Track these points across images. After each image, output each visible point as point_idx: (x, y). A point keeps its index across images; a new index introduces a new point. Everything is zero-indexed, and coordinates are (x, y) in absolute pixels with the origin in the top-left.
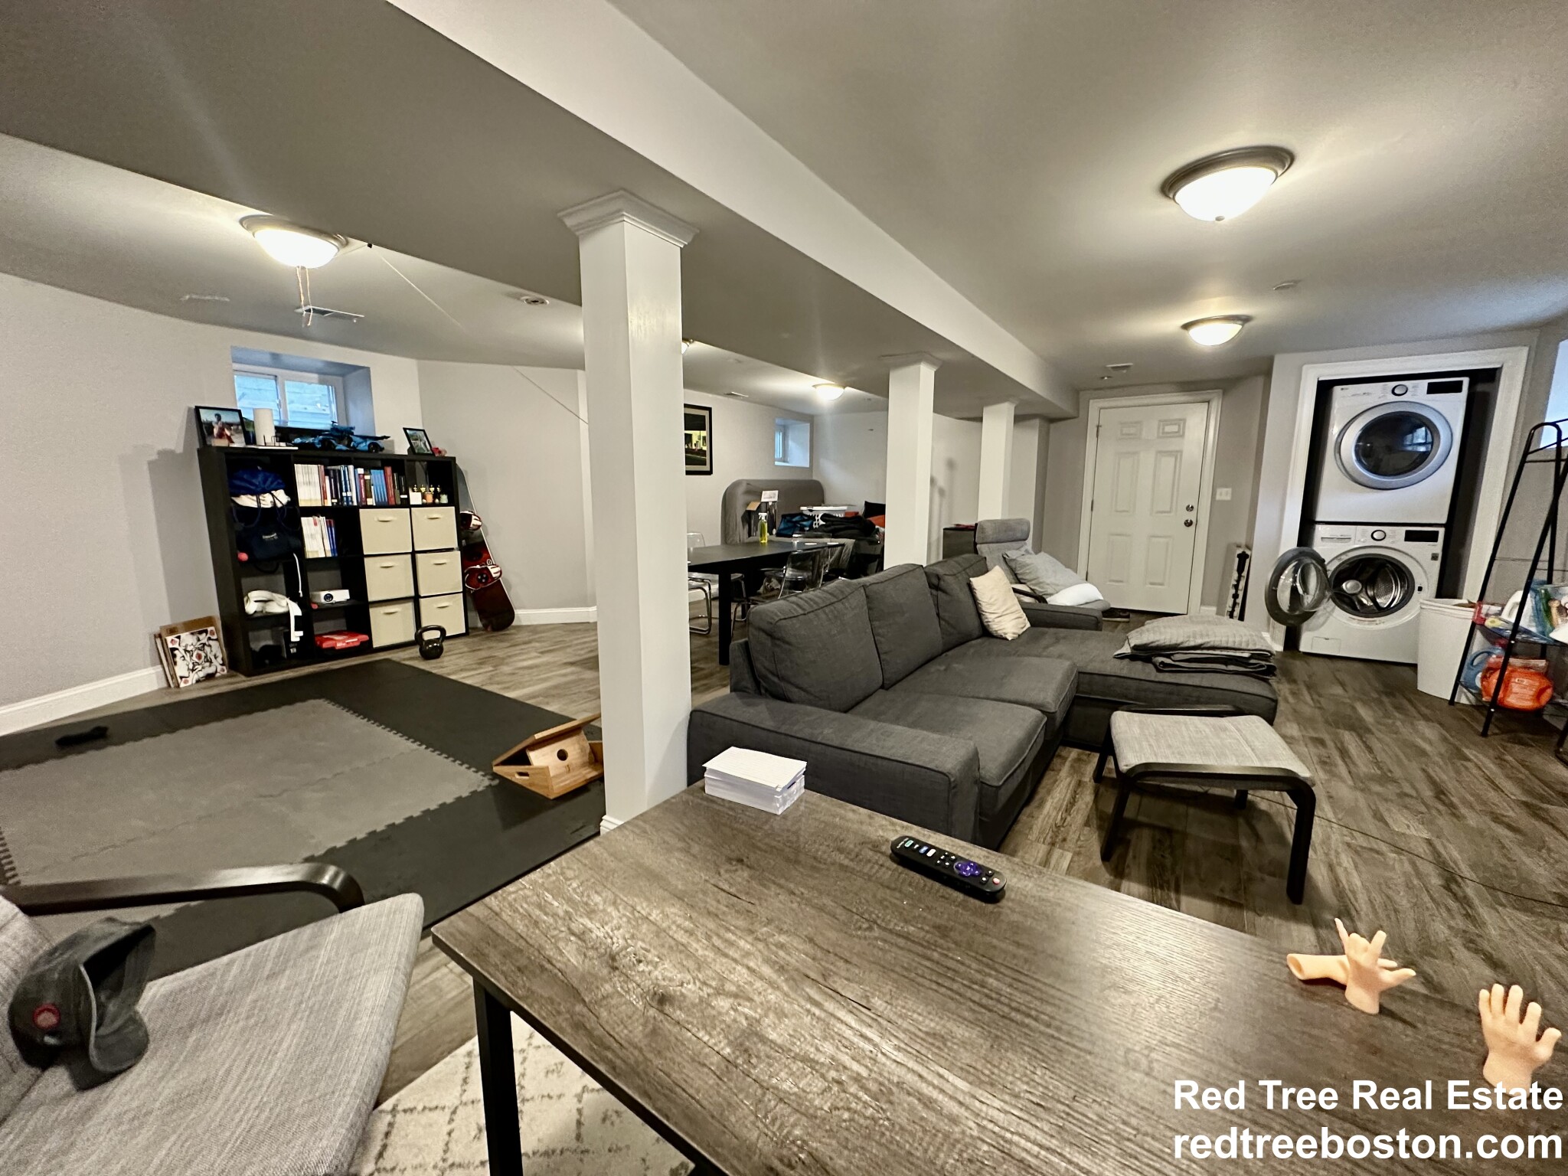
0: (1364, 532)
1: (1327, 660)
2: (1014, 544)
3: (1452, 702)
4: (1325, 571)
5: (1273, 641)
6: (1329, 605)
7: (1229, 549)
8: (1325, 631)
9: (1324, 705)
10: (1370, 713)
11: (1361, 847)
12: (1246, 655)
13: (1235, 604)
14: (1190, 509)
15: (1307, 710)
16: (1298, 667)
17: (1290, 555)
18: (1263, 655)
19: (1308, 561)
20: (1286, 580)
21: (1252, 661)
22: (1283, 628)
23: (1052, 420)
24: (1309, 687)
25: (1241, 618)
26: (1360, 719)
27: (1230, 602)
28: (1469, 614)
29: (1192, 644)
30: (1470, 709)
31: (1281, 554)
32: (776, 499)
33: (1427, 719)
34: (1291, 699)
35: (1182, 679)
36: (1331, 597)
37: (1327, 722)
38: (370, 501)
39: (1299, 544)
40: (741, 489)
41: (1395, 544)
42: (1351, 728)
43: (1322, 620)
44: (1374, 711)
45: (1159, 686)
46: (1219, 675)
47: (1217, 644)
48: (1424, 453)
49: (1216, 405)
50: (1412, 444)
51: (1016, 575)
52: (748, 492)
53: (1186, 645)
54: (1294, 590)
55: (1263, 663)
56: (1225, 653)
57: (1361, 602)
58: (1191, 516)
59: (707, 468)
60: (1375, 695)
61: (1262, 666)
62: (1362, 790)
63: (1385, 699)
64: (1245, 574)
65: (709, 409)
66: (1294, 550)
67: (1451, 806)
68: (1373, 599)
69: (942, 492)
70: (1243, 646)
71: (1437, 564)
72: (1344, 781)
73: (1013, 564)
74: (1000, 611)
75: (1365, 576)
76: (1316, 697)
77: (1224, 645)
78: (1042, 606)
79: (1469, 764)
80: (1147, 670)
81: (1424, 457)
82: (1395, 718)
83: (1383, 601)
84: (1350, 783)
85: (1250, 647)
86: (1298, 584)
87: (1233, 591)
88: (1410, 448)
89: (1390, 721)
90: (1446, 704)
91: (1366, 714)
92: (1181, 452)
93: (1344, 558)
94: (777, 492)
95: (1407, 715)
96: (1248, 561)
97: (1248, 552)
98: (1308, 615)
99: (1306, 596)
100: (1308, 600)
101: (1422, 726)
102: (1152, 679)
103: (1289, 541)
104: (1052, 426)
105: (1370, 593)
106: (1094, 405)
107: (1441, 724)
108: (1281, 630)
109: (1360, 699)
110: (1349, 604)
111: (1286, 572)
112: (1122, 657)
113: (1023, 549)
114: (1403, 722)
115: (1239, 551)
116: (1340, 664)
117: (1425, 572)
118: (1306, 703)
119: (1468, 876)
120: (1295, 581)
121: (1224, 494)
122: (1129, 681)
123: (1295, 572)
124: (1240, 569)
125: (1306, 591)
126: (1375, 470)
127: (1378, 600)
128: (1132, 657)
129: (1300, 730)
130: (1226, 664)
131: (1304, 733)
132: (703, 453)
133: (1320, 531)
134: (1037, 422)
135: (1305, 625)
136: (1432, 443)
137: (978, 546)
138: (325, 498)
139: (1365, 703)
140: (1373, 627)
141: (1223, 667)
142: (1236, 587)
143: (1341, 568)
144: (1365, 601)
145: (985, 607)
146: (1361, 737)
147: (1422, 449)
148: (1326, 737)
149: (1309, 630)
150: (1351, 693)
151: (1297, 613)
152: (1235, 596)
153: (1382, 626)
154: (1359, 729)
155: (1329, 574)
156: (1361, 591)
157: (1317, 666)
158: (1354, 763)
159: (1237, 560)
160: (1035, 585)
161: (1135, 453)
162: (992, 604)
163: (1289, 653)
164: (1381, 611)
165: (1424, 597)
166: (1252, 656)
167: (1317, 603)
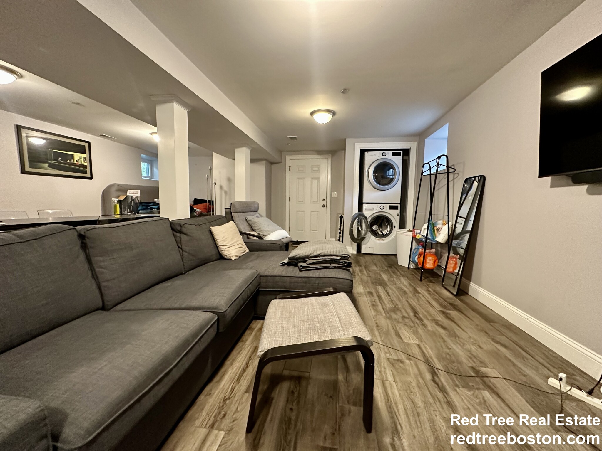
0: (378, 206)
1: (370, 256)
2: (251, 213)
3: (409, 268)
4: (367, 222)
5: (351, 250)
6: (369, 235)
7: (337, 215)
8: (369, 245)
9: (371, 275)
10: (386, 276)
11: (394, 359)
12: (339, 258)
13: (340, 236)
14: (324, 200)
15: (365, 278)
16: (362, 259)
17: (356, 216)
18: (345, 257)
19: (362, 217)
20: (355, 225)
21: (342, 261)
22: (356, 244)
23: (272, 163)
24: (366, 267)
25: (342, 241)
26: (383, 280)
27: (338, 235)
28: (411, 234)
29: (315, 254)
30: (414, 270)
31: (353, 215)
32: (139, 195)
33: (403, 276)
34: (360, 274)
35: (311, 274)
36: (370, 231)
37: (372, 283)
39: (359, 211)
40: (114, 189)
41: (387, 212)
42: (381, 284)
43: (367, 240)
44: (387, 275)
45: (300, 279)
46: (327, 269)
47: (326, 253)
48: (392, 178)
49: (330, 160)
50: (389, 175)
51: (252, 227)
52: (119, 190)
53: (312, 255)
54: (358, 229)
55: (346, 261)
56: (329, 258)
57: (378, 233)
58: (324, 203)
59: (88, 175)
60: (386, 268)
61: (346, 263)
62: (389, 318)
63: (390, 270)
64: (342, 224)
65: (89, 143)
66: (357, 213)
67: (420, 319)
68: (382, 232)
70: (338, 254)
71: (399, 217)
72: (382, 315)
73: (250, 222)
74: (229, 245)
75: (379, 224)
76: (368, 272)
77: (329, 253)
78: (261, 241)
79: (420, 295)
80: (295, 271)
81: (392, 179)
82: (393, 278)
83: (384, 232)
84: (384, 315)
85: (341, 253)
86: (359, 227)
87: (339, 231)
88: (388, 176)
89: (392, 279)
90: (407, 268)
91: (385, 277)
92: (319, 178)
93: (373, 216)
94: (139, 191)
95: (397, 276)
96: (343, 219)
97: (343, 216)
98: (363, 239)
99: (362, 231)
100: (363, 232)
101: (402, 279)
102: (297, 275)
103: (356, 210)
104: (273, 166)
105: (381, 230)
106: (288, 158)
107: (407, 278)
108: (355, 245)
109: (382, 271)
110: (375, 233)
111: (355, 222)
112: (284, 265)
113: (256, 215)
114: (396, 278)
115: (340, 215)
116: (374, 257)
117: (396, 220)
118: (365, 275)
119: (439, 368)
120: (358, 226)
121: (335, 194)
122: (286, 278)
123: (358, 222)
124: (341, 223)
125: (362, 229)
126: (379, 183)
127: (383, 232)
128: (288, 264)
129: (364, 289)
130: (330, 264)
131: (365, 290)
132: (85, 167)
133: (365, 206)
134: (264, 162)
135: (362, 242)
136: (394, 175)
137: (233, 214)
139: (384, 272)
140: (383, 242)
141: (329, 265)
142: (340, 229)
143: (371, 221)
144: (379, 233)
145: (220, 243)
146: (384, 288)
147: (391, 177)
148: (373, 291)
149: (364, 245)
150: (379, 268)
151: (360, 238)
152: (340, 233)
153: (385, 242)
154: (383, 284)
155: (368, 222)
156: (378, 229)
157: (368, 258)
158: (384, 303)
159: (339, 218)
160: (259, 232)
161: (304, 178)
162: (224, 241)
163: (358, 254)
164: (384, 236)
165: (396, 230)
166: (341, 259)
167: (366, 234)
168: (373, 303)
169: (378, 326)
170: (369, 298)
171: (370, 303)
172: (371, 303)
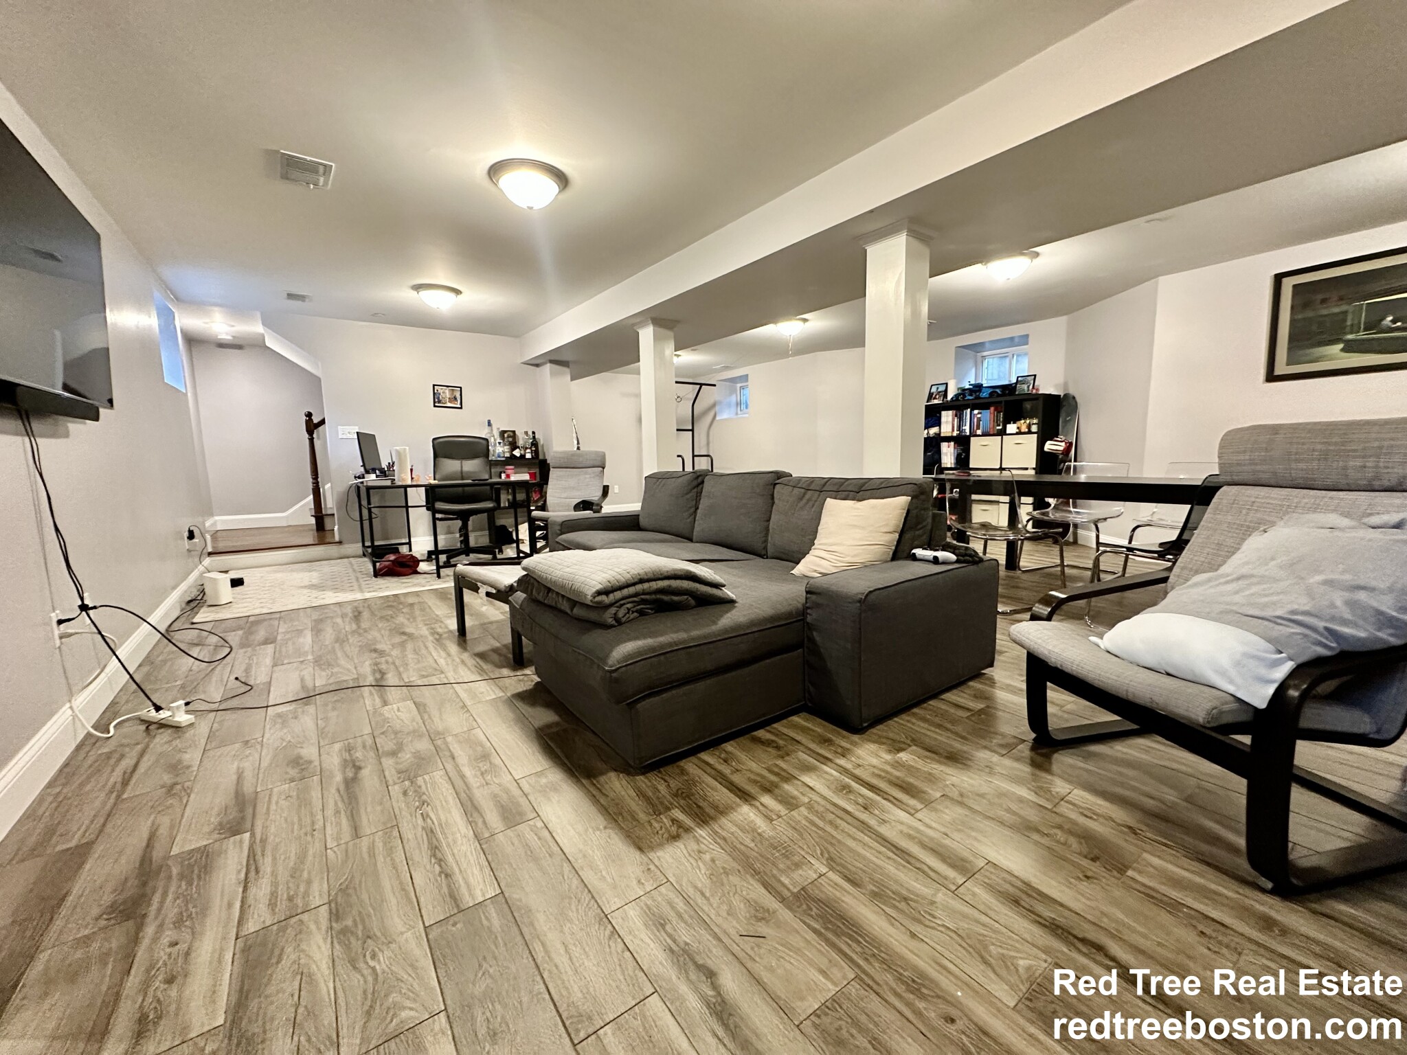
38: (979, 432)
138: (953, 430)
168: (485, 766)
169: (464, 706)
170: (506, 779)
171: (497, 761)
172: (493, 761)
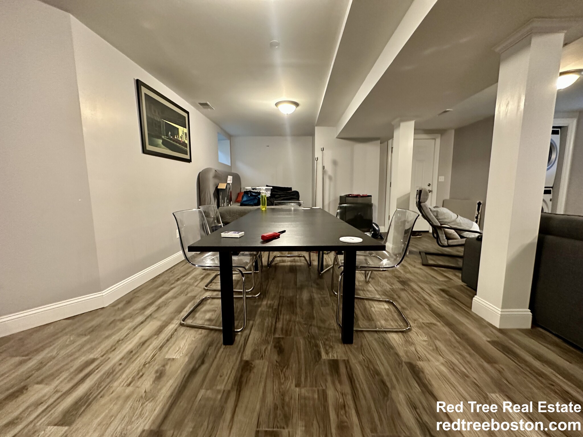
69: (330, 178)
